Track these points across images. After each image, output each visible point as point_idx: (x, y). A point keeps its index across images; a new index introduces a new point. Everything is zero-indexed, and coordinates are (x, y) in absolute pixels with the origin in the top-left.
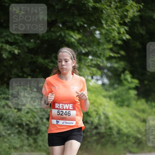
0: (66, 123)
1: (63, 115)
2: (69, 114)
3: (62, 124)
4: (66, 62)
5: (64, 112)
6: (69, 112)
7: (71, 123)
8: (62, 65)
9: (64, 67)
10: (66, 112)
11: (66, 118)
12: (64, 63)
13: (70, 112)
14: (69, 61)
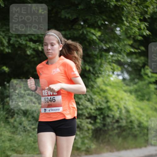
0: (52, 110)
1: (48, 102)
2: (54, 100)
3: (48, 112)
4: (52, 45)
5: (49, 99)
6: (54, 98)
7: (57, 110)
8: (48, 50)
9: (50, 51)
10: (51, 98)
11: (51, 105)
12: (49, 47)
13: (55, 98)
14: (55, 45)
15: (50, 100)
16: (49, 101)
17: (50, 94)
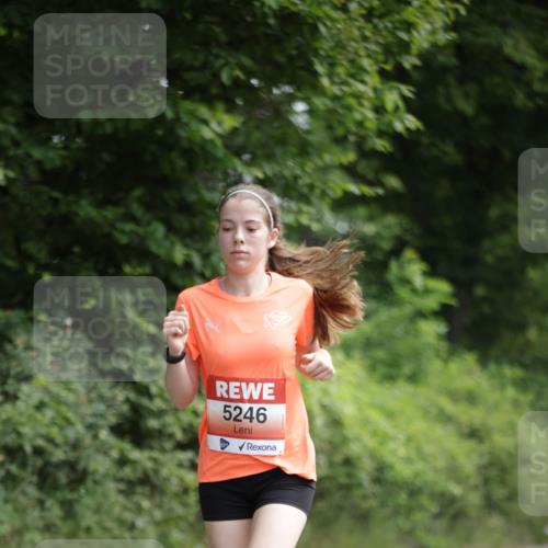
0: (253, 447)
1: (240, 421)
2: (261, 418)
3: (238, 451)
4: (251, 230)
5: (244, 411)
6: (262, 411)
7: (267, 448)
8: (236, 243)
9: (243, 248)
10: (251, 409)
11: (250, 431)
12: (241, 235)
13: (265, 409)
14: (259, 228)
15: (248, 415)
16: (245, 417)
17: (251, 396)
